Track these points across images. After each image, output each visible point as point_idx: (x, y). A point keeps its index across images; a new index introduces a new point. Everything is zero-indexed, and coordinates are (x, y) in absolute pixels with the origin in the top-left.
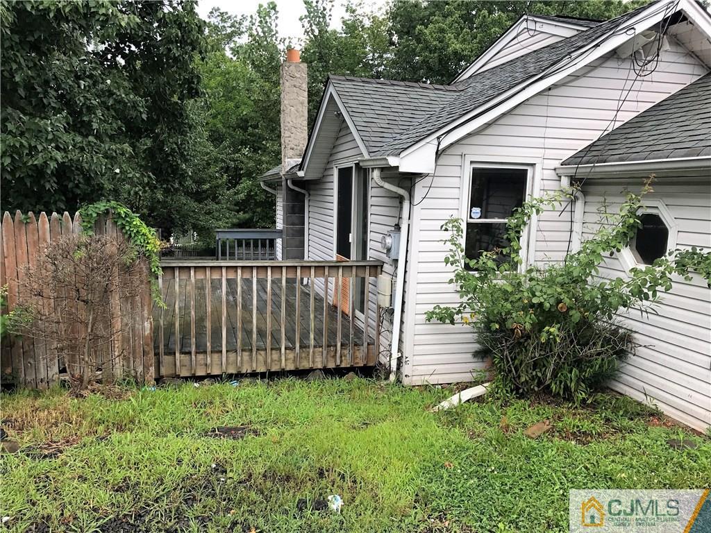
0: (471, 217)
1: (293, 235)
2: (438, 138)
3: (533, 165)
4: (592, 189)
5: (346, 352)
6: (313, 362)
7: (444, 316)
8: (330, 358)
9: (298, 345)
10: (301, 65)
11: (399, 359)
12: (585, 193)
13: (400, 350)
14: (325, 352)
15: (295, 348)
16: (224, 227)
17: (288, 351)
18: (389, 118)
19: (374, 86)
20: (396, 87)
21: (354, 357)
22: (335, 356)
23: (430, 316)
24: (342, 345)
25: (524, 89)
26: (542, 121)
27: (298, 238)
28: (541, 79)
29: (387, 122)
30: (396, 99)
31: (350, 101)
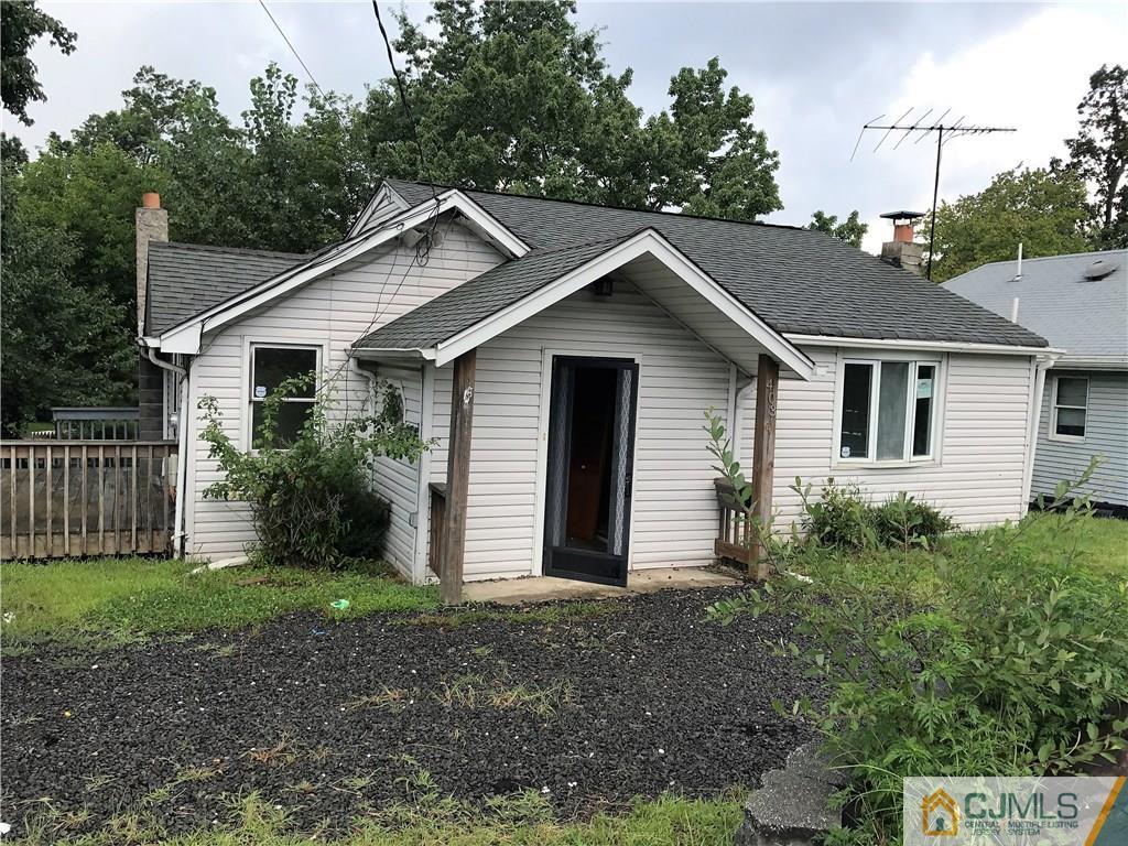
0: (255, 396)
1: (149, 415)
2: (202, 321)
3: (321, 346)
4: (380, 370)
5: (144, 537)
6: (104, 547)
7: (218, 492)
8: (124, 543)
9: (84, 529)
10: (159, 212)
11: (183, 537)
12: (376, 374)
13: (183, 528)
14: (118, 537)
15: (81, 532)
16: (98, 405)
17: (72, 536)
18: (196, 292)
19: (201, 253)
20: (226, 256)
21: (152, 543)
22: (130, 541)
23: (206, 493)
24: (137, 529)
25: (291, 277)
26: (325, 304)
27: (156, 419)
28: (311, 267)
29: (192, 296)
30: (219, 270)
31: (159, 273)
